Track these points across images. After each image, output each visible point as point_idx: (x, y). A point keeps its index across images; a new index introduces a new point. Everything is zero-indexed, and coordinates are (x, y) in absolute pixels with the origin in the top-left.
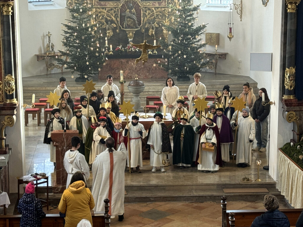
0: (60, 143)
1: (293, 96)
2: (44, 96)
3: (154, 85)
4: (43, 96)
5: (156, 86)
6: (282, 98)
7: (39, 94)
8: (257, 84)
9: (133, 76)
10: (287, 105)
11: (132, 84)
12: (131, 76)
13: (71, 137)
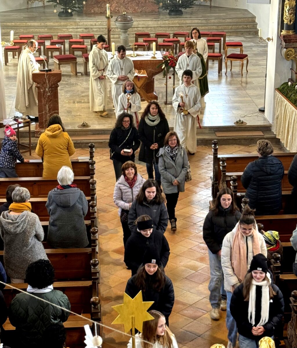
0: (42, 84)
1: (292, 31)
2: (25, 32)
3: (144, 20)
4: (23, 33)
5: (146, 22)
6: (280, 34)
7: (19, 30)
8: (255, 17)
9: (121, 10)
10: (286, 41)
11: (120, 19)
12: (119, 10)
13: (53, 77)
